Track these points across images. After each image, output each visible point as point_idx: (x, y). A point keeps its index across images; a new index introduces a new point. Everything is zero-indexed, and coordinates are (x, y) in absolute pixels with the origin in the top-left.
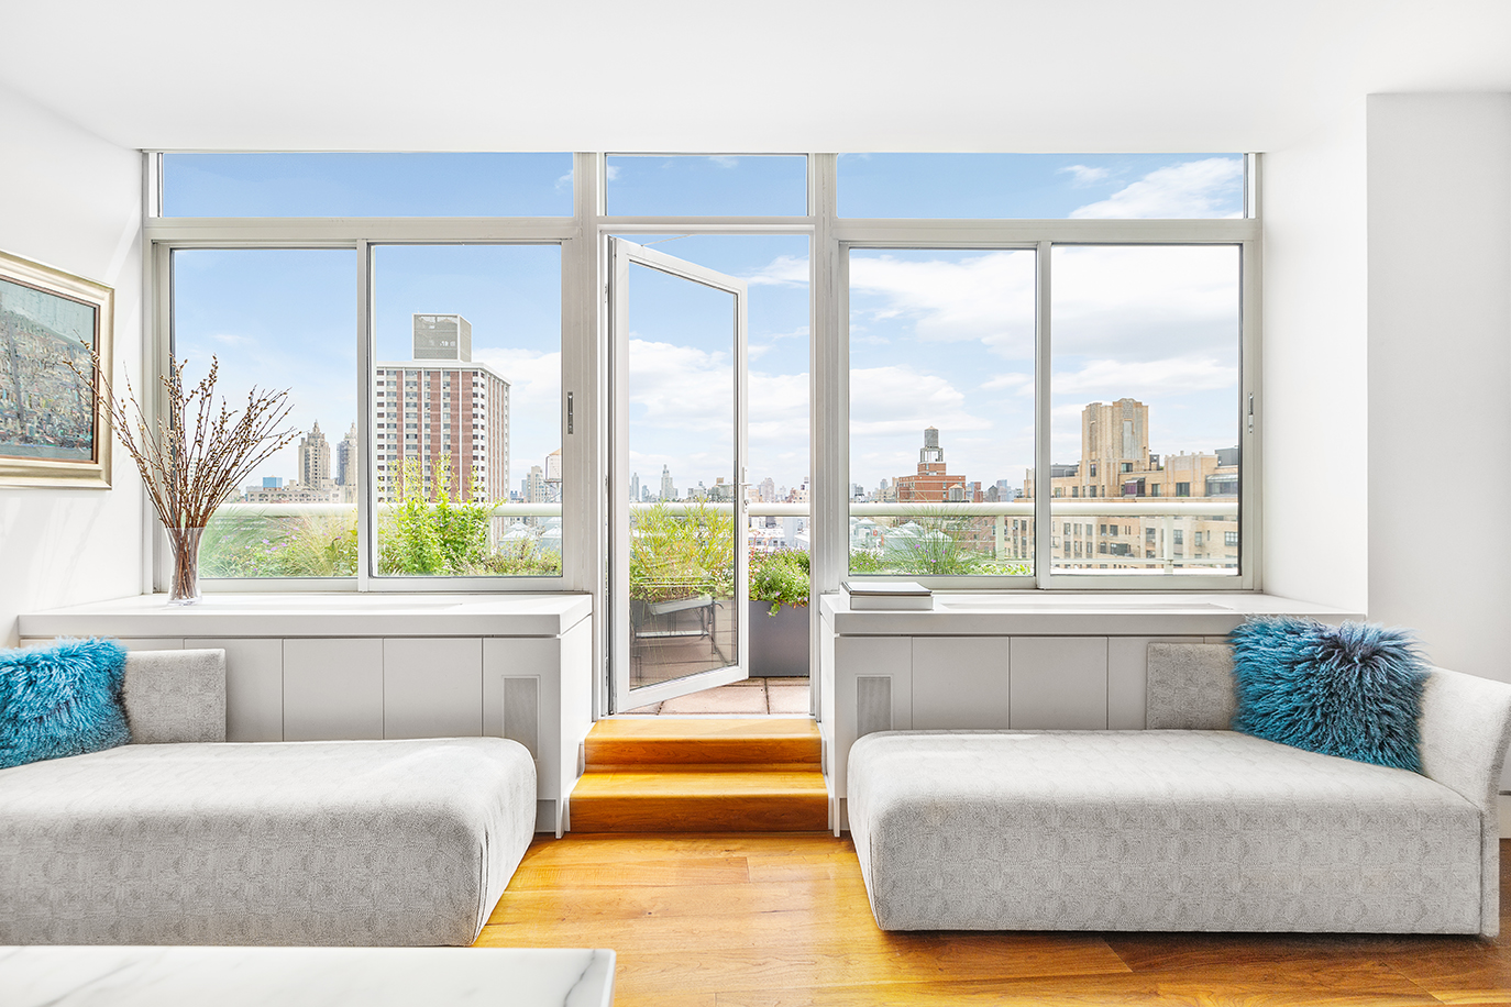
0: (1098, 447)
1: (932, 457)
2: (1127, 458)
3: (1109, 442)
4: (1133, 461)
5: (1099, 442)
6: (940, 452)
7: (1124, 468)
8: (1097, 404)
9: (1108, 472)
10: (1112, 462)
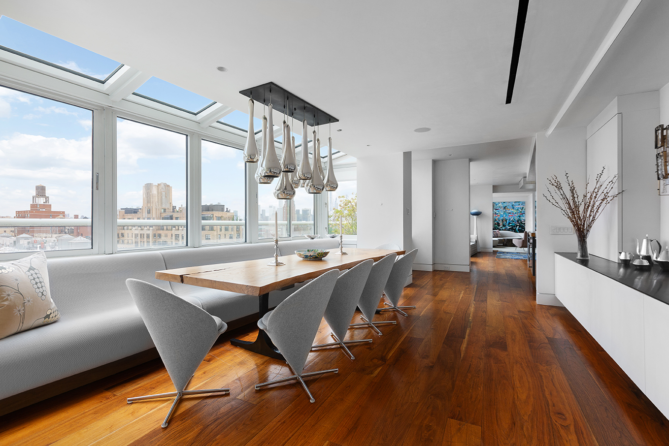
0: (151, 201)
1: (41, 201)
2: (164, 206)
3: (156, 200)
4: (166, 208)
5: (152, 199)
6: (47, 198)
7: (163, 211)
8: (151, 184)
9: (156, 212)
10: (158, 208)
